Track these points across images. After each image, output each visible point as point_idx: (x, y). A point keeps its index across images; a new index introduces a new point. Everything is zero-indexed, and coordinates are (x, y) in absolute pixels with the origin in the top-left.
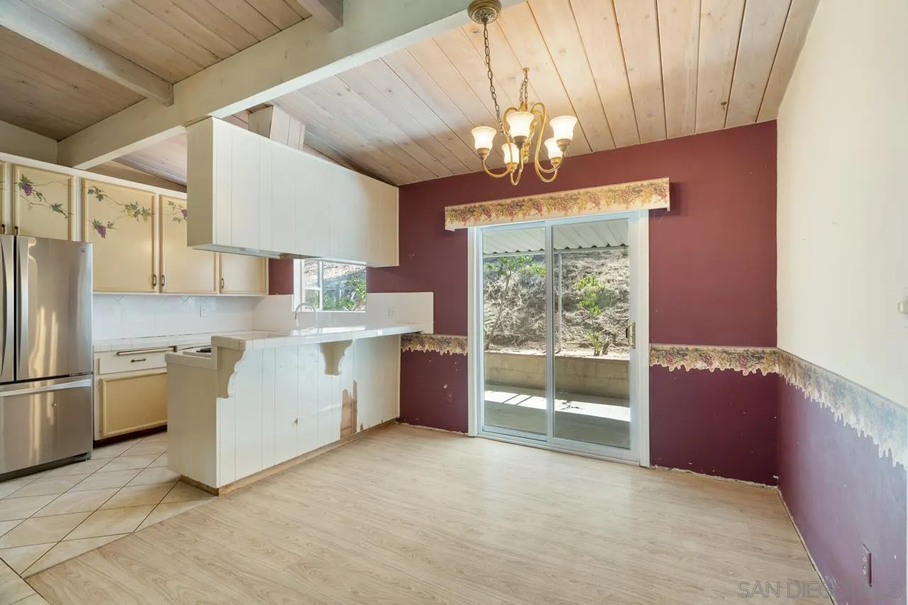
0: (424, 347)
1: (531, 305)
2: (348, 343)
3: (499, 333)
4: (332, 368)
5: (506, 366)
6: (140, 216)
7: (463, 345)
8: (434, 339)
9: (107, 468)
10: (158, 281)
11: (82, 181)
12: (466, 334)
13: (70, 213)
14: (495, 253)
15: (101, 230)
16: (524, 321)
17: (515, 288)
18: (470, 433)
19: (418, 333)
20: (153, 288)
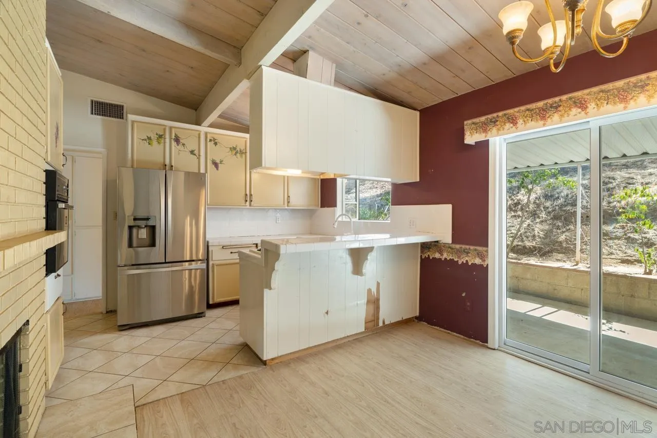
0: (442, 255)
1: (556, 218)
2: (371, 249)
3: (520, 243)
4: (357, 269)
5: (529, 276)
6: (238, 155)
7: (483, 256)
8: (452, 249)
9: (211, 326)
10: (248, 198)
11: (206, 134)
12: (486, 244)
13: (199, 155)
14: (516, 168)
15: (216, 165)
16: (548, 234)
17: (537, 202)
18: (490, 344)
19: (437, 242)
20: (246, 203)
